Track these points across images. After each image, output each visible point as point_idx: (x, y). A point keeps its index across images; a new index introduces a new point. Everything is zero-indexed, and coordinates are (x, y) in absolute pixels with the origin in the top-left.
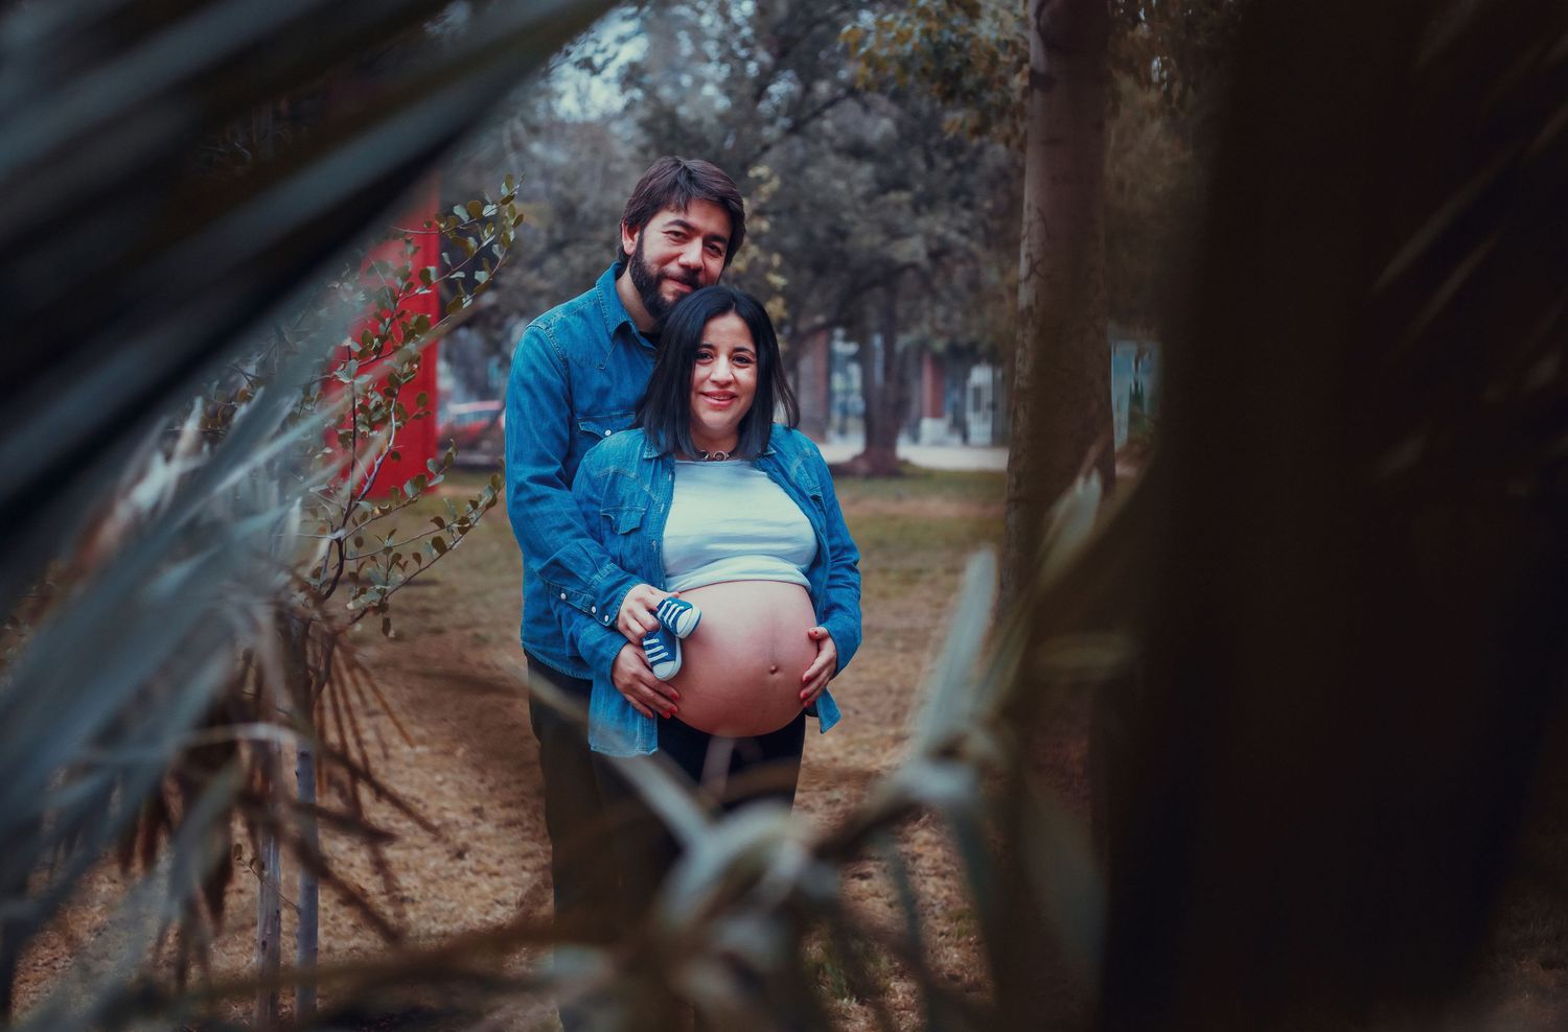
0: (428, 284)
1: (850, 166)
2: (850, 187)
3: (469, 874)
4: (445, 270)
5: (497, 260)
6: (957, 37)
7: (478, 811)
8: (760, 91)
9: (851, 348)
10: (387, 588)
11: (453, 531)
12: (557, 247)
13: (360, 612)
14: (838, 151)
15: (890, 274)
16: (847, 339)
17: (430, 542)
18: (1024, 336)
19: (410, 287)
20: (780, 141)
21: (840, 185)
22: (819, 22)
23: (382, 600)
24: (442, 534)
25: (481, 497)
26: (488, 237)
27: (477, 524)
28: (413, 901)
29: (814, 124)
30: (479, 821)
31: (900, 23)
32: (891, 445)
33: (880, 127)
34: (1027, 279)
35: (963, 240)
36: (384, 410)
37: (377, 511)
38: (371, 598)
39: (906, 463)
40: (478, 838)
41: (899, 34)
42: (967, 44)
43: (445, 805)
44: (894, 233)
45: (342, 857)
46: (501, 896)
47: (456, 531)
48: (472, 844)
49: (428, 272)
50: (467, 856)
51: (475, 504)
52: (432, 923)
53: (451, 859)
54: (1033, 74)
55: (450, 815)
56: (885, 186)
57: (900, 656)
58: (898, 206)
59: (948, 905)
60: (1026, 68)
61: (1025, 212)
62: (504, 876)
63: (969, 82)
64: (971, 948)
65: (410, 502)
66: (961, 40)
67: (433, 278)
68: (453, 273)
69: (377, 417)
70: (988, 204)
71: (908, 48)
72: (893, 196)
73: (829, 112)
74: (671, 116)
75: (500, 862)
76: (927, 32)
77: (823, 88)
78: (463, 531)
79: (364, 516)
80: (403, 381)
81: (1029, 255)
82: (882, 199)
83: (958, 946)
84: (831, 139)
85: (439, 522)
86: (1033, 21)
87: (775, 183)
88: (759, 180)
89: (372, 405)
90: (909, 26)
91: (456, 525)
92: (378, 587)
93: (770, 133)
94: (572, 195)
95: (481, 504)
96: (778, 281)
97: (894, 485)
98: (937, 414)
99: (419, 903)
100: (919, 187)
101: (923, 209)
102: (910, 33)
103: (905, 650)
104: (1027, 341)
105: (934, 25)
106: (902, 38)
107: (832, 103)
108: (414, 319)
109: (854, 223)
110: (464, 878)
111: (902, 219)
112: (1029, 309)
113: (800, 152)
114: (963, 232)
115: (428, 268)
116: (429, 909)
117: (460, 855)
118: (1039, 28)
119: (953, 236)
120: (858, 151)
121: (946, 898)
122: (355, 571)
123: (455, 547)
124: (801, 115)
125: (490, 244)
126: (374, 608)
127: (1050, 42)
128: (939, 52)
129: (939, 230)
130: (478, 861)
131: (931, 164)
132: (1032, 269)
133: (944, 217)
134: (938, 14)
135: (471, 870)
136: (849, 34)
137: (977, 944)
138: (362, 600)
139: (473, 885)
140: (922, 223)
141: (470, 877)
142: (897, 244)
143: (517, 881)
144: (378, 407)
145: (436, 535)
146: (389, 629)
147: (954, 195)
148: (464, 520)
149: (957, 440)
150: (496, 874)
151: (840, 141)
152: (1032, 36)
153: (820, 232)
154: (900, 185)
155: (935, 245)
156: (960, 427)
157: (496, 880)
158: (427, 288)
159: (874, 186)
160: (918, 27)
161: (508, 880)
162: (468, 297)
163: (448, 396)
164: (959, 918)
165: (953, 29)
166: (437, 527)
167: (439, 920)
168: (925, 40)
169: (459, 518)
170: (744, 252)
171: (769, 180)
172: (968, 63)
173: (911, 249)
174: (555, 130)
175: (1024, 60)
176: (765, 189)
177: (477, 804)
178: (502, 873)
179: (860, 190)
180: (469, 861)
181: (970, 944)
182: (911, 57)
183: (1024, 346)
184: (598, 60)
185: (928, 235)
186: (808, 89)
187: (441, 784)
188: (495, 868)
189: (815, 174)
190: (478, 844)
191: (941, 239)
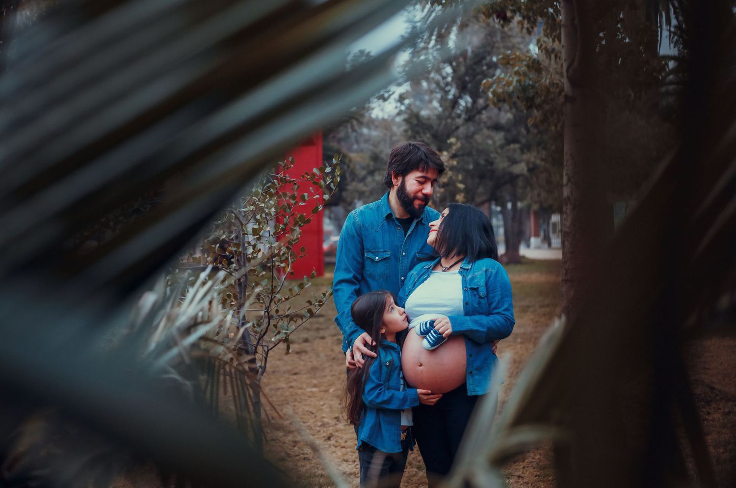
0: (304, 201)
1: (493, 133)
2: (494, 142)
3: (333, 447)
4: (311, 194)
5: (332, 189)
6: (532, 83)
7: (337, 418)
8: (455, 103)
9: (499, 209)
10: (288, 332)
11: (316, 306)
12: (372, 173)
13: (277, 342)
14: (488, 128)
15: (512, 179)
16: (497, 205)
17: (306, 311)
18: (566, 209)
19: (297, 203)
20: (463, 125)
21: (490, 142)
22: (478, 74)
23: (286, 337)
24: (312, 307)
25: (327, 292)
26: (329, 180)
27: (326, 303)
28: (309, 459)
29: (477, 117)
30: (338, 423)
31: (507, 77)
32: (516, 249)
33: (506, 116)
34: (567, 184)
35: (543, 163)
36: (286, 255)
37: (283, 299)
38: (282, 336)
39: (523, 257)
40: (337, 431)
41: (507, 82)
42: (537, 85)
43: (324, 415)
44: (514, 162)
45: (281, 439)
46: (345, 458)
47: (317, 306)
48: (334, 433)
49: (304, 196)
50: (332, 439)
51: (324, 295)
52: (316, 470)
53: (325, 440)
54: (566, 96)
55: (325, 420)
56: (509, 142)
57: (519, 346)
58: (514, 150)
59: (539, 462)
60: (563, 94)
61: (565, 156)
62: (347, 448)
63: (538, 101)
64: (550, 482)
65: (297, 295)
66: (534, 84)
67: (306, 198)
68: (315, 196)
69: (283, 258)
70: (553, 148)
71: (511, 88)
72: (512, 146)
73: (484, 112)
74: (417, 116)
75: (346, 442)
76: (519, 81)
77: (481, 101)
78: (320, 306)
79: (279, 300)
80: (294, 243)
81: (567, 174)
82: (507, 148)
83: (544, 482)
84: (485, 123)
85: (310, 302)
86: (565, 73)
87: (459, 145)
88: (451, 145)
89: (281, 253)
90: (511, 79)
91: (317, 304)
92: (284, 331)
93: (459, 121)
94: (377, 150)
95: (327, 294)
96: (461, 186)
97: (518, 267)
98: (537, 235)
99: (311, 460)
100: (523, 140)
101: (525, 150)
102: (512, 82)
103: (522, 343)
104: (568, 211)
105: (522, 78)
106: (509, 84)
107: (486, 107)
108: (299, 216)
109: (496, 158)
110: (330, 449)
111: (517, 156)
112: (568, 197)
113: (472, 129)
114: (542, 160)
115: (304, 194)
116: (315, 463)
117: (329, 438)
118: (568, 77)
119: (538, 162)
120: (497, 127)
121: (538, 459)
122: (276, 324)
123: (317, 312)
124: (472, 115)
125: (330, 183)
126: (283, 340)
127: (573, 81)
128: (524, 89)
129: (532, 159)
130: (337, 442)
131: (528, 131)
132: (569, 180)
133: (534, 154)
134: (524, 73)
135: (334, 445)
136: (485, 84)
137: (553, 480)
138: (278, 337)
139: (334, 452)
140: (525, 157)
141: (333, 449)
142: (514, 166)
143: (353, 451)
144: (284, 254)
145: (309, 308)
146: (290, 349)
147: (539, 144)
148: (320, 301)
149: (546, 246)
150: (344, 447)
151: (489, 124)
152: (565, 80)
153: (482, 162)
154: (515, 141)
155: (531, 166)
156: (547, 240)
157: (344, 450)
158: (304, 202)
159: (503, 142)
160: (516, 78)
161: (349, 450)
162: (321, 206)
163: (330, 234)
164: (544, 468)
165: (530, 79)
166: (309, 305)
167: (320, 469)
168: (518, 84)
169: (318, 301)
170: (446, 174)
171: (456, 144)
172: (537, 93)
173: (520, 168)
174: (371, 123)
175: (562, 90)
176: (454, 148)
177: (337, 415)
178: (347, 447)
179: (498, 143)
180: (332, 442)
181: (549, 481)
182: (513, 92)
183: (566, 213)
184: (386, 95)
185: (528, 163)
186: (474, 102)
187: (322, 405)
188: (343, 444)
189: (478, 138)
190: (336, 433)
191: (534, 163)
